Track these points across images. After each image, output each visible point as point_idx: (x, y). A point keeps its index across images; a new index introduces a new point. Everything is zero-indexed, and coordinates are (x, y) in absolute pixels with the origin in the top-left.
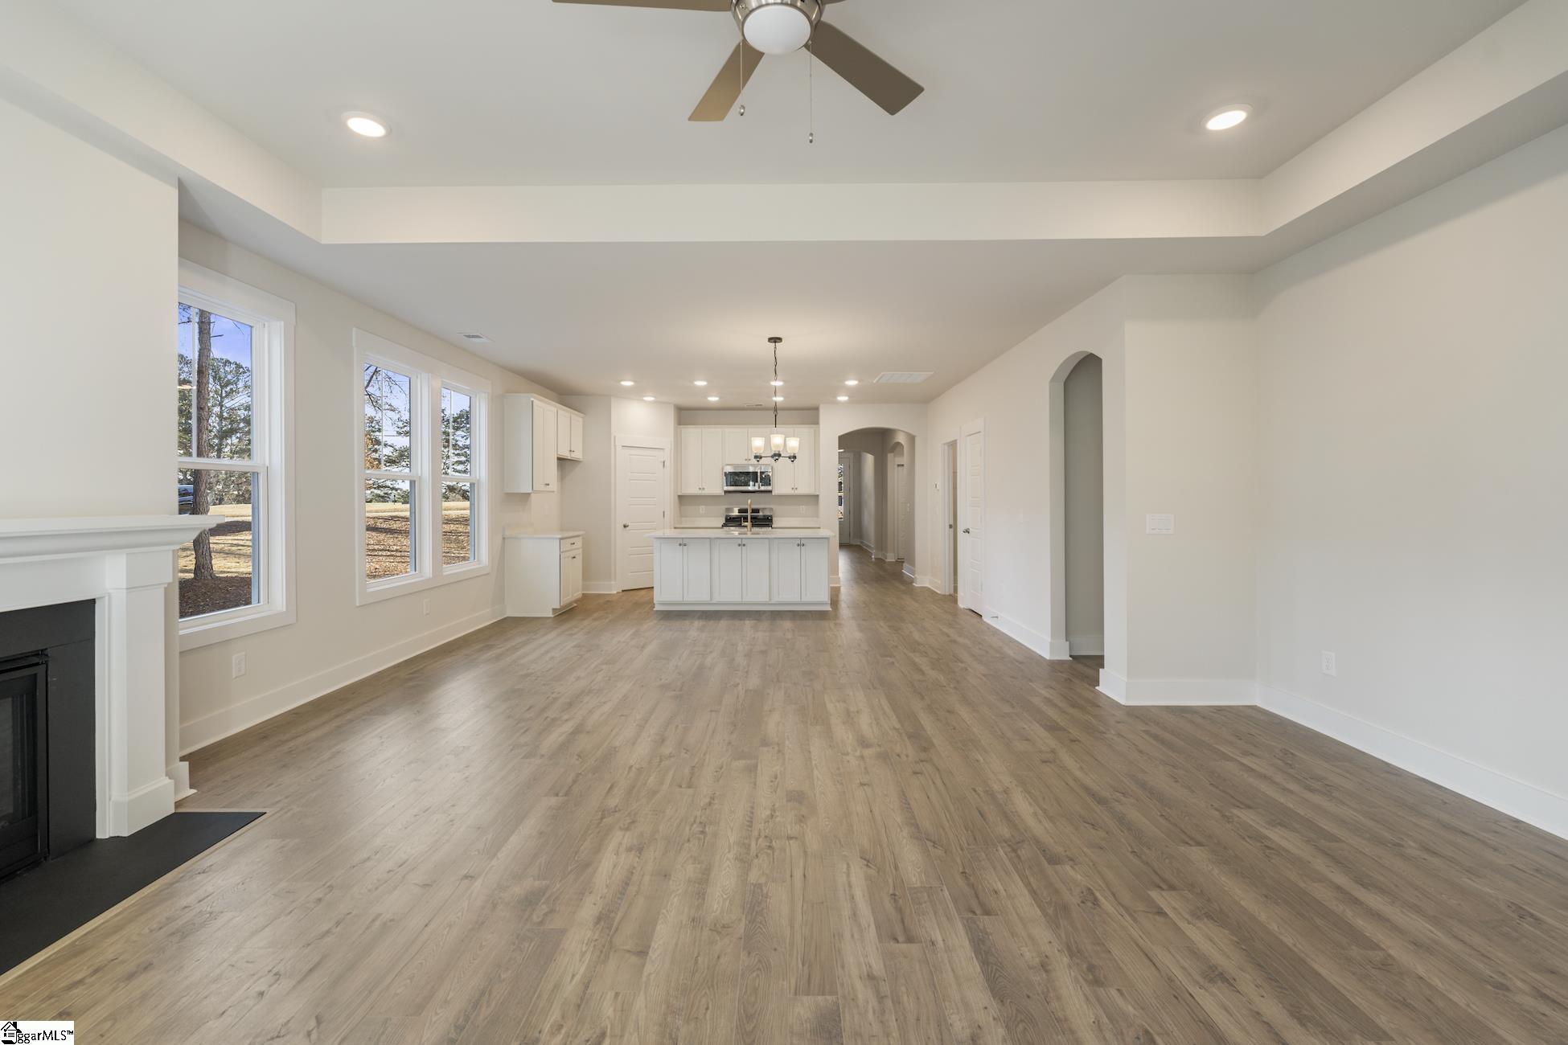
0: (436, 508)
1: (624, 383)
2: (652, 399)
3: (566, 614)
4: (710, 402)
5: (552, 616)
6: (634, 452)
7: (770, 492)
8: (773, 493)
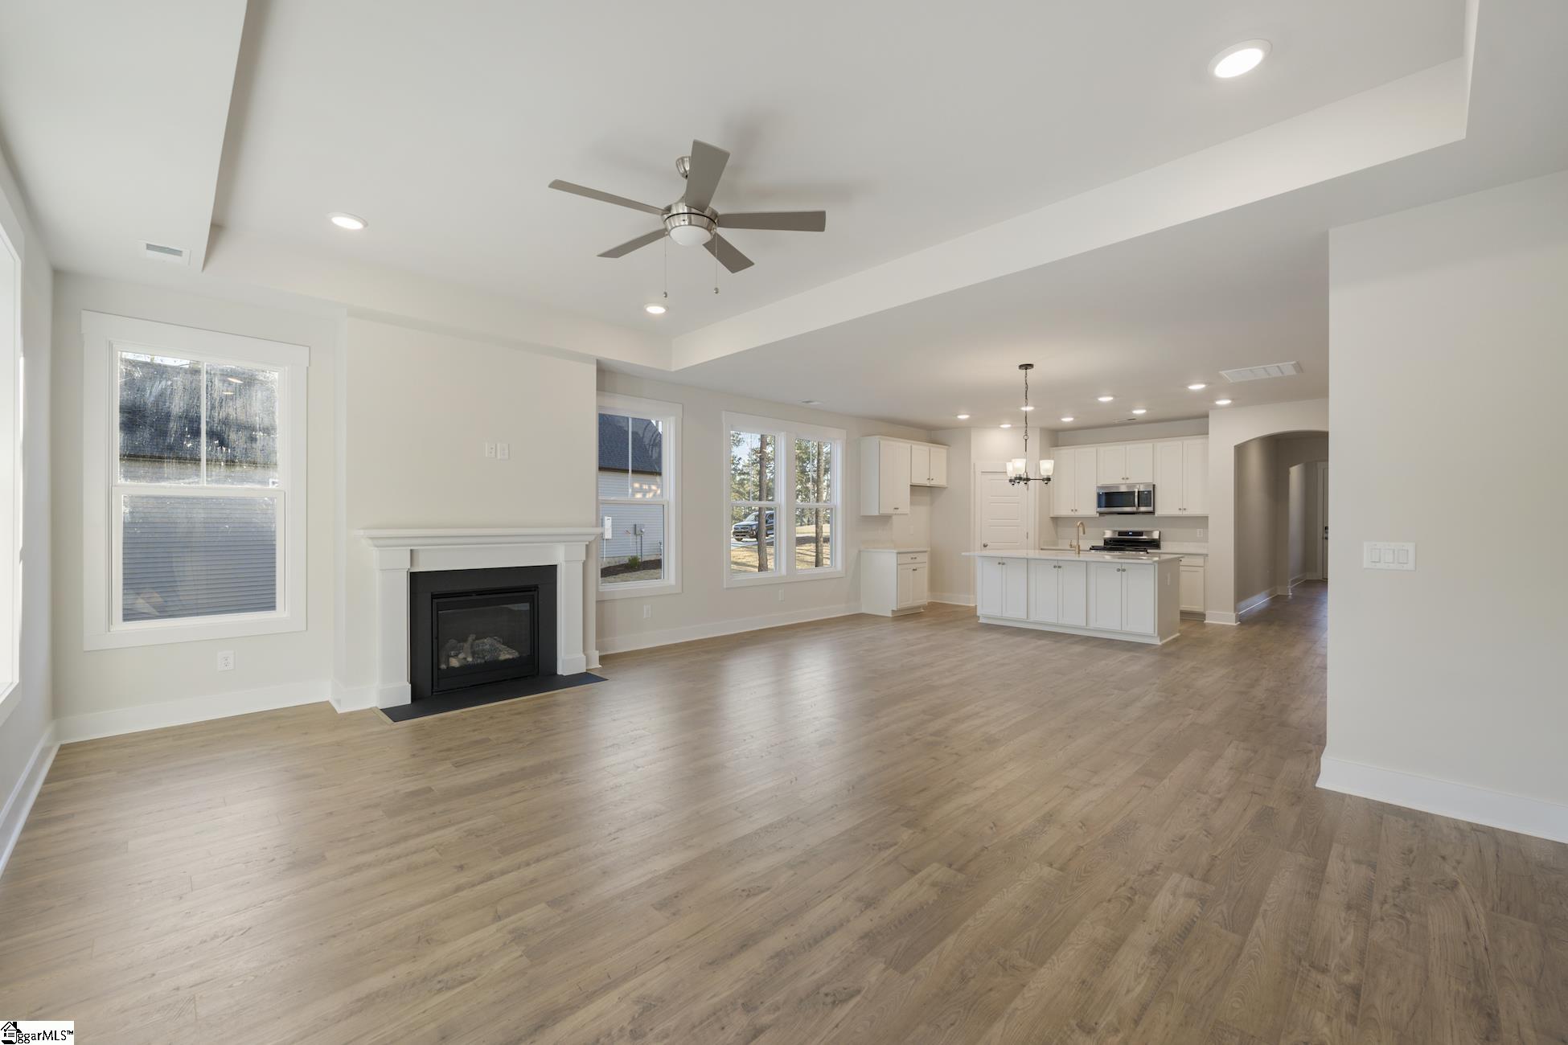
0: (790, 530)
1: (961, 417)
2: (1009, 426)
3: (907, 616)
4: (1065, 422)
5: (891, 616)
6: (990, 476)
7: (1152, 513)
8: (1156, 515)
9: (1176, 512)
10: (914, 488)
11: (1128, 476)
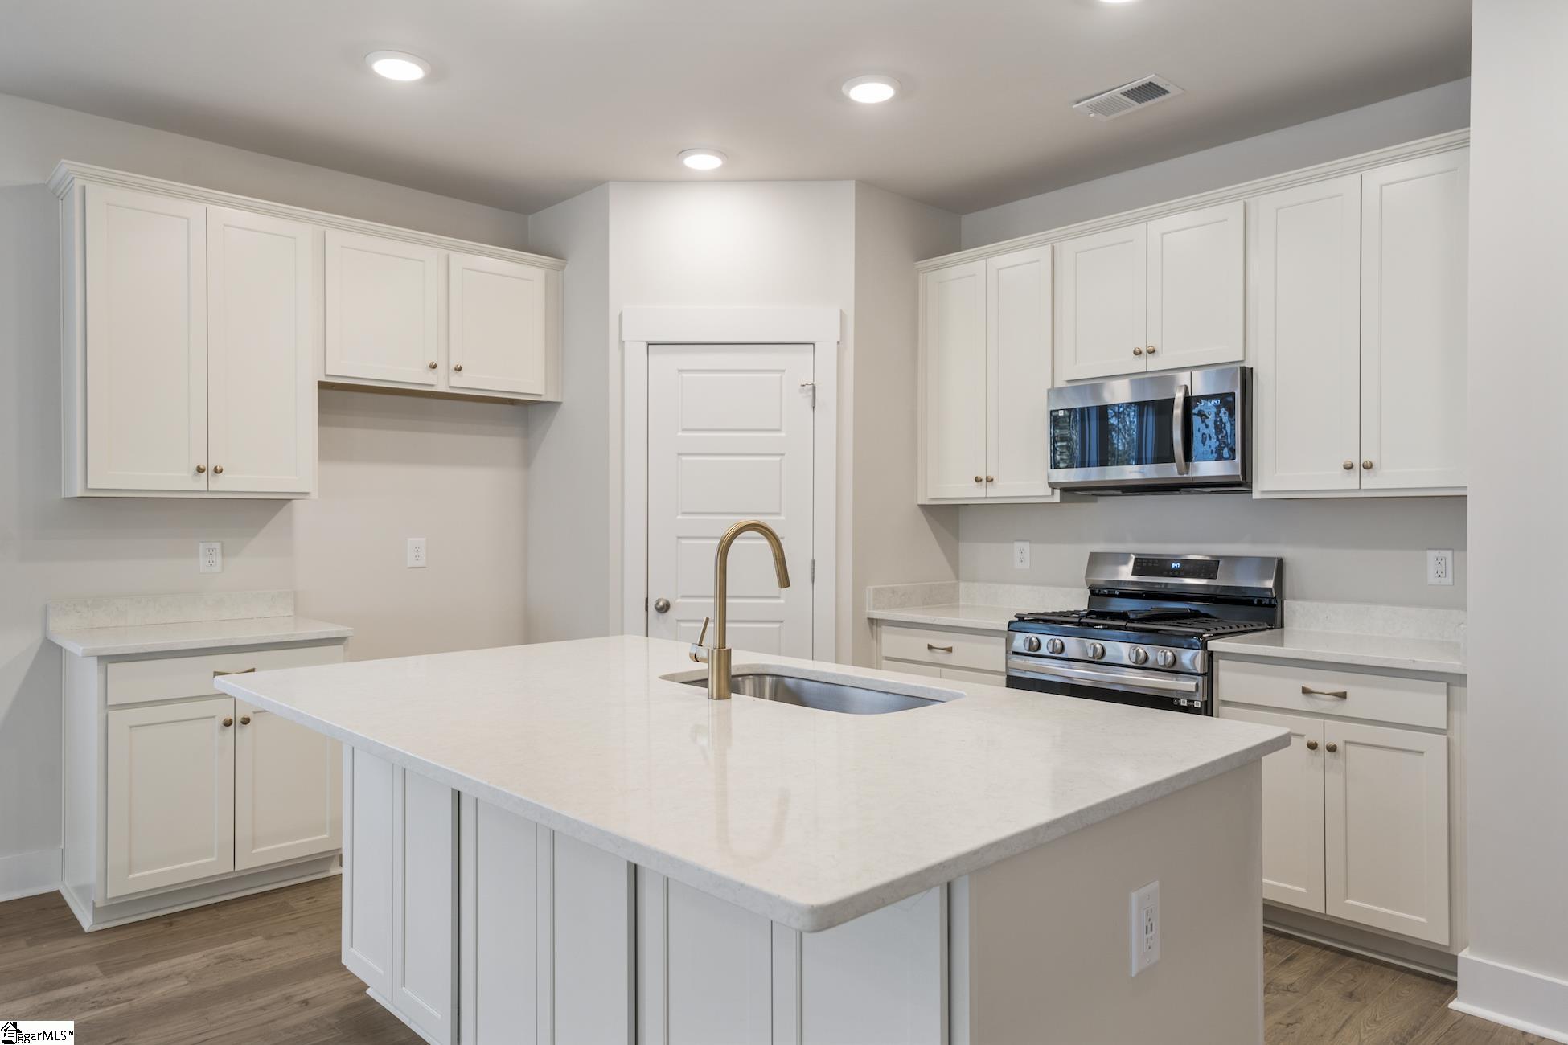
7: (1241, 484)
8: (1256, 495)
9: (1333, 481)
10: (331, 391)
11: (1153, 343)
